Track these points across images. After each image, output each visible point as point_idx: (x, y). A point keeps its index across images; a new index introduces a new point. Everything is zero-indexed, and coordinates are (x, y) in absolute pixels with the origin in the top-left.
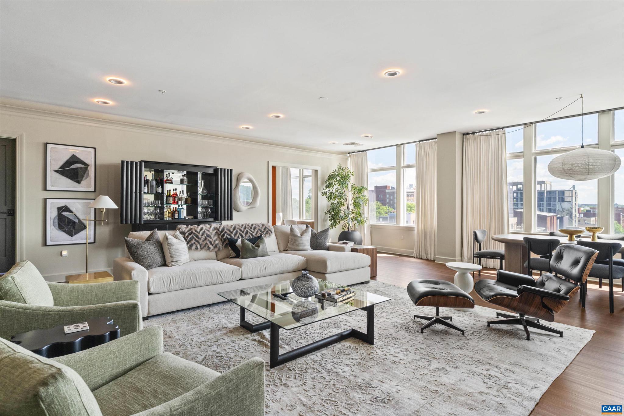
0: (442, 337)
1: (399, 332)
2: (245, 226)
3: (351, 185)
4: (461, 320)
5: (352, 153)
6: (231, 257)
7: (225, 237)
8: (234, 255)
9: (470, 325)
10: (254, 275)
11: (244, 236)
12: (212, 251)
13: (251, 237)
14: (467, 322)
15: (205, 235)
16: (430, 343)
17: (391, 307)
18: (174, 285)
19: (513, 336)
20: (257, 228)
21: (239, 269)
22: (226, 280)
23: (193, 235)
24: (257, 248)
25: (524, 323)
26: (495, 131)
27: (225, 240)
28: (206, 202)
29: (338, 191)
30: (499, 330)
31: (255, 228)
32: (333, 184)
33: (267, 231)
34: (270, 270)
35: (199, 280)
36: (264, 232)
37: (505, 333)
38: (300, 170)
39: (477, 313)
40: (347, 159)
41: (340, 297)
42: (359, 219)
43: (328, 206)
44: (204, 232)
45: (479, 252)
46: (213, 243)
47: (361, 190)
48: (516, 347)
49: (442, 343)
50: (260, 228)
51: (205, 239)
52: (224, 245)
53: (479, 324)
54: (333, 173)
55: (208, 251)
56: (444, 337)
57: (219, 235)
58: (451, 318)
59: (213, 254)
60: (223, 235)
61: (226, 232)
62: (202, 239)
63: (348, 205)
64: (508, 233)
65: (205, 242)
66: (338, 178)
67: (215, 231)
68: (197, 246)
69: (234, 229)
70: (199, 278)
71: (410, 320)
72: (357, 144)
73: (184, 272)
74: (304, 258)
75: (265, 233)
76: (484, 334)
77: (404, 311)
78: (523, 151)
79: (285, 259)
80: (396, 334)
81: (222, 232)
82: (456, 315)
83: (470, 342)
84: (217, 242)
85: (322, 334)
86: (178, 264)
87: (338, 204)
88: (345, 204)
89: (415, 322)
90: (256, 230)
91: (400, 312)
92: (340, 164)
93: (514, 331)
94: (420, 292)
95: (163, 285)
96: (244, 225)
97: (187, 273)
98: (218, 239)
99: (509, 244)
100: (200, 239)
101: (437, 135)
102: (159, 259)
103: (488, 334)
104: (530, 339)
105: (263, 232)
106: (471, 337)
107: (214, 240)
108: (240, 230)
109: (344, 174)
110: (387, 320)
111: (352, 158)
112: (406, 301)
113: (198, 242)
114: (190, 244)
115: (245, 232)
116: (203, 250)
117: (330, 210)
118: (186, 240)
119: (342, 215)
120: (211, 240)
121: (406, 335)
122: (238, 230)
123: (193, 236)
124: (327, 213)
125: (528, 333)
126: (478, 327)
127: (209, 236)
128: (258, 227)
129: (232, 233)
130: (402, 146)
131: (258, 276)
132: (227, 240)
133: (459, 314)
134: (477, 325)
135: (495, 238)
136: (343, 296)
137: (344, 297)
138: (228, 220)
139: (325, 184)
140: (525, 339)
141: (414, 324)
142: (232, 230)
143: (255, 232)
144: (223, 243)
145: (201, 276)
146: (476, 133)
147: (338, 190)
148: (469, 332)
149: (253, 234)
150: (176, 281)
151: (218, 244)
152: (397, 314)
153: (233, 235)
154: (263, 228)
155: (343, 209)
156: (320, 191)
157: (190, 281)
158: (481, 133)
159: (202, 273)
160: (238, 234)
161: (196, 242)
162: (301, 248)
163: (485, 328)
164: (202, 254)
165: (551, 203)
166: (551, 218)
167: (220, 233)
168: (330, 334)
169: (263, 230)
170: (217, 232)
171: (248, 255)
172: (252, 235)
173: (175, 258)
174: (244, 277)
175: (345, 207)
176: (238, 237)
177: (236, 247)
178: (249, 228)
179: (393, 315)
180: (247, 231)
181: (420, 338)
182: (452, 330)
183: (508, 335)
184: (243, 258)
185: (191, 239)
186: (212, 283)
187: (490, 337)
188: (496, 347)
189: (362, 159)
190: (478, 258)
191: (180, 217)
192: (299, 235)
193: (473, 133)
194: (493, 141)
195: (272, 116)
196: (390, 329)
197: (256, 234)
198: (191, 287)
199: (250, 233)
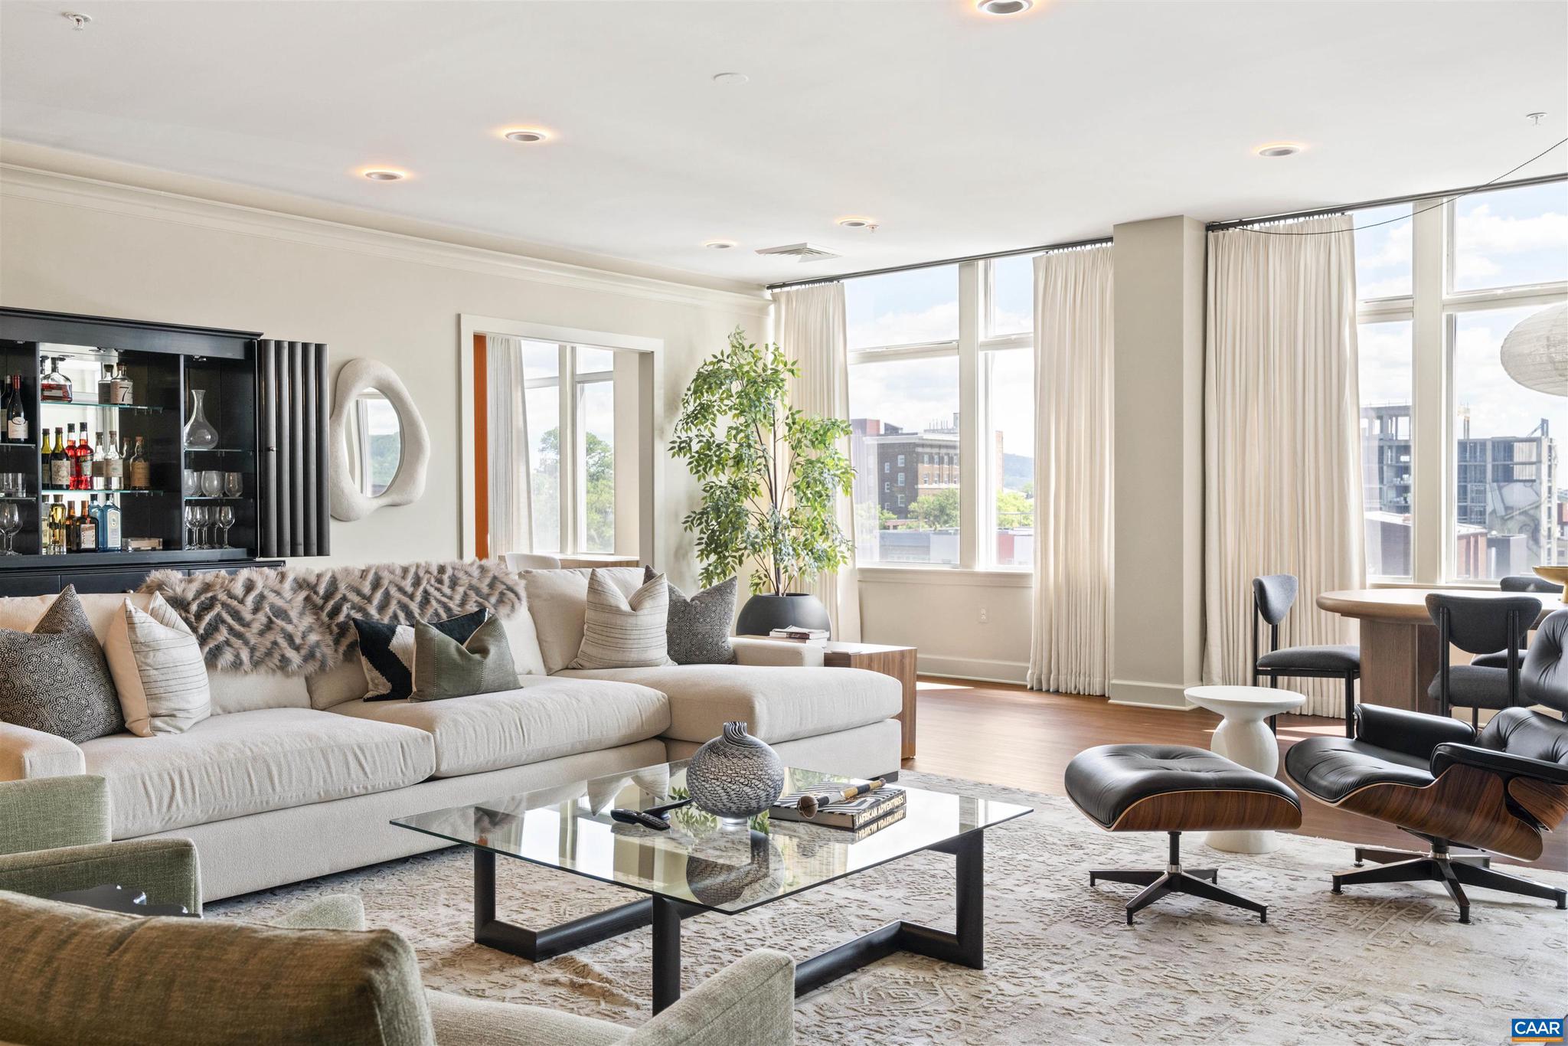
0: (1197, 932)
1: (1052, 928)
2: (416, 574)
3: (787, 412)
4: (1245, 879)
5: (784, 285)
6: (369, 695)
7: (341, 618)
8: (385, 687)
9: (1277, 893)
10: (483, 758)
11: (416, 611)
12: (294, 674)
13: (444, 616)
14: (1267, 885)
15: (268, 609)
16: (1166, 950)
17: (1001, 854)
18: (185, 802)
19: (1418, 915)
20: (461, 582)
21: (428, 738)
22: (379, 780)
23: (218, 608)
24: (477, 656)
25: (1450, 873)
26: (1316, 217)
27: (343, 629)
28: (213, 481)
29: (735, 437)
30: (1372, 901)
31: (454, 583)
32: (715, 410)
33: (502, 594)
34: (540, 740)
35: (280, 782)
36: (489, 595)
37: (1390, 907)
38: (562, 352)
39: (1293, 857)
40: (763, 311)
41: (864, 811)
42: (821, 545)
43: (691, 498)
44: (262, 597)
45: (1275, 656)
46: (298, 641)
47: (825, 433)
48: (1432, 943)
49: (1203, 947)
50: (475, 582)
51: (269, 626)
52: (342, 649)
53: (1304, 888)
54: (712, 363)
55: (279, 673)
56: (1207, 930)
57: (317, 609)
58: (1213, 874)
59: (297, 686)
60: (336, 611)
61: (344, 599)
62: (256, 627)
63: (773, 492)
64: (1363, 586)
65: (270, 637)
66: (736, 387)
67: (303, 594)
68: (237, 656)
69: (376, 584)
70: (280, 775)
71: (1078, 890)
72: (811, 251)
73: (220, 753)
74: (659, 693)
75: (493, 600)
76: (1329, 915)
77: (1049, 862)
78: (1410, 293)
79: (592, 698)
80: (1044, 932)
81: (327, 597)
82: (1227, 865)
83: (1288, 939)
84: (313, 638)
85: (791, 948)
86: (180, 724)
87: (736, 487)
88: (764, 488)
89: (1097, 892)
90: (461, 590)
91: (1036, 867)
92: (741, 329)
93: (1416, 900)
94: (1118, 789)
95: (146, 803)
96: (413, 570)
97: (232, 756)
98: (316, 627)
99: (1373, 619)
100: (247, 625)
101: (1115, 226)
102: (99, 707)
103: (1341, 914)
104: (1471, 919)
105: (487, 597)
106: (1291, 926)
107: (302, 628)
108: (401, 589)
109: (760, 371)
110: (998, 894)
111: (783, 307)
112: (1047, 832)
113: (239, 636)
114: (212, 644)
115: (418, 597)
116: (262, 669)
117: (702, 514)
118: (194, 630)
119: (753, 534)
120: (289, 628)
121: (1082, 934)
122: (393, 591)
123: (218, 615)
124: (689, 522)
125: (1464, 903)
126: (1304, 897)
127: (281, 613)
128: (464, 580)
129: (369, 600)
130: (981, 263)
131: (498, 765)
132: (353, 630)
133: (1234, 863)
134: (1299, 890)
135: (1329, 602)
136: (871, 807)
137: (875, 810)
138: (307, 553)
139: (682, 410)
140: (1456, 921)
141: (1096, 901)
142: (366, 589)
143: (458, 598)
144: (337, 642)
145: (289, 766)
146: (1252, 222)
147: (738, 433)
148: (1279, 912)
149: (451, 605)
150: (193, 788)
151: (318, 644)
152: (1027, 874)
153: (373, 611)
154: (487, 581)
155: (755, 506)
156: (661, 437)
157: (248, 786)
158: (1267, 224)
159: (290, 758)
160: (393, 606)
161: (233, 640)
162: (634, 656)
163: (1329, 899)
164: (256, 684)
165: (1469, 486)
166: (1468, 543)
167: (320, 602)
168: (819, 949)
169: (485, 590)
170: (307, 599)
171: (445, 685)
172: (448, 610)
173: (166, 699)
174: (444, 768)
175: (764, 502)
176: (395, 617)
177: (392, 656)
178: (433, 581)
179: (1013, 876)
180: (426, 592)
181: (1127, 940)
182: (1223, 910)
183: (1403, 912)
184: (422, 697)
185: (213, 628)
186: (326, 792)
187: (1348, 922)
188: (1371, 947)
189: (825, 312)
190: (1269, 677)
191: (105, 541)
192: (625, 606)
193: (1242, 223)
194: (1309, 254)
195: (507, 136)
196: (1020, 921)
197: (463, 604)
198: (251, 810)
199: (439, 601)
